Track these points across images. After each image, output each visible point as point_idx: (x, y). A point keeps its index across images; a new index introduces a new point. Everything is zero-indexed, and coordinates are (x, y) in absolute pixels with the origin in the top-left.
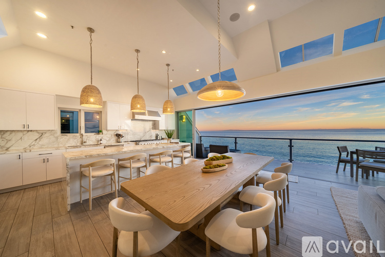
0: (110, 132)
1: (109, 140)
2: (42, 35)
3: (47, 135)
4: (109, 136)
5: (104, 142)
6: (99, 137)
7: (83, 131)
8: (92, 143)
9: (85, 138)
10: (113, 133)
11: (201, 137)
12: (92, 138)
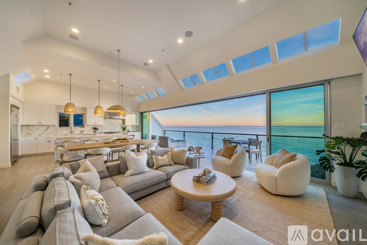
0: (89, 127)
1: (89, 131)
2: (48, 77)
3: (51, 127)
4: (89, 129)
5: (85, 132)
6: (82, 129)
7: (72, 125)
8: (77, 133)
9: (73, 130)
10: (92, 127)
11: (165, 131)
12: (78, 129)
